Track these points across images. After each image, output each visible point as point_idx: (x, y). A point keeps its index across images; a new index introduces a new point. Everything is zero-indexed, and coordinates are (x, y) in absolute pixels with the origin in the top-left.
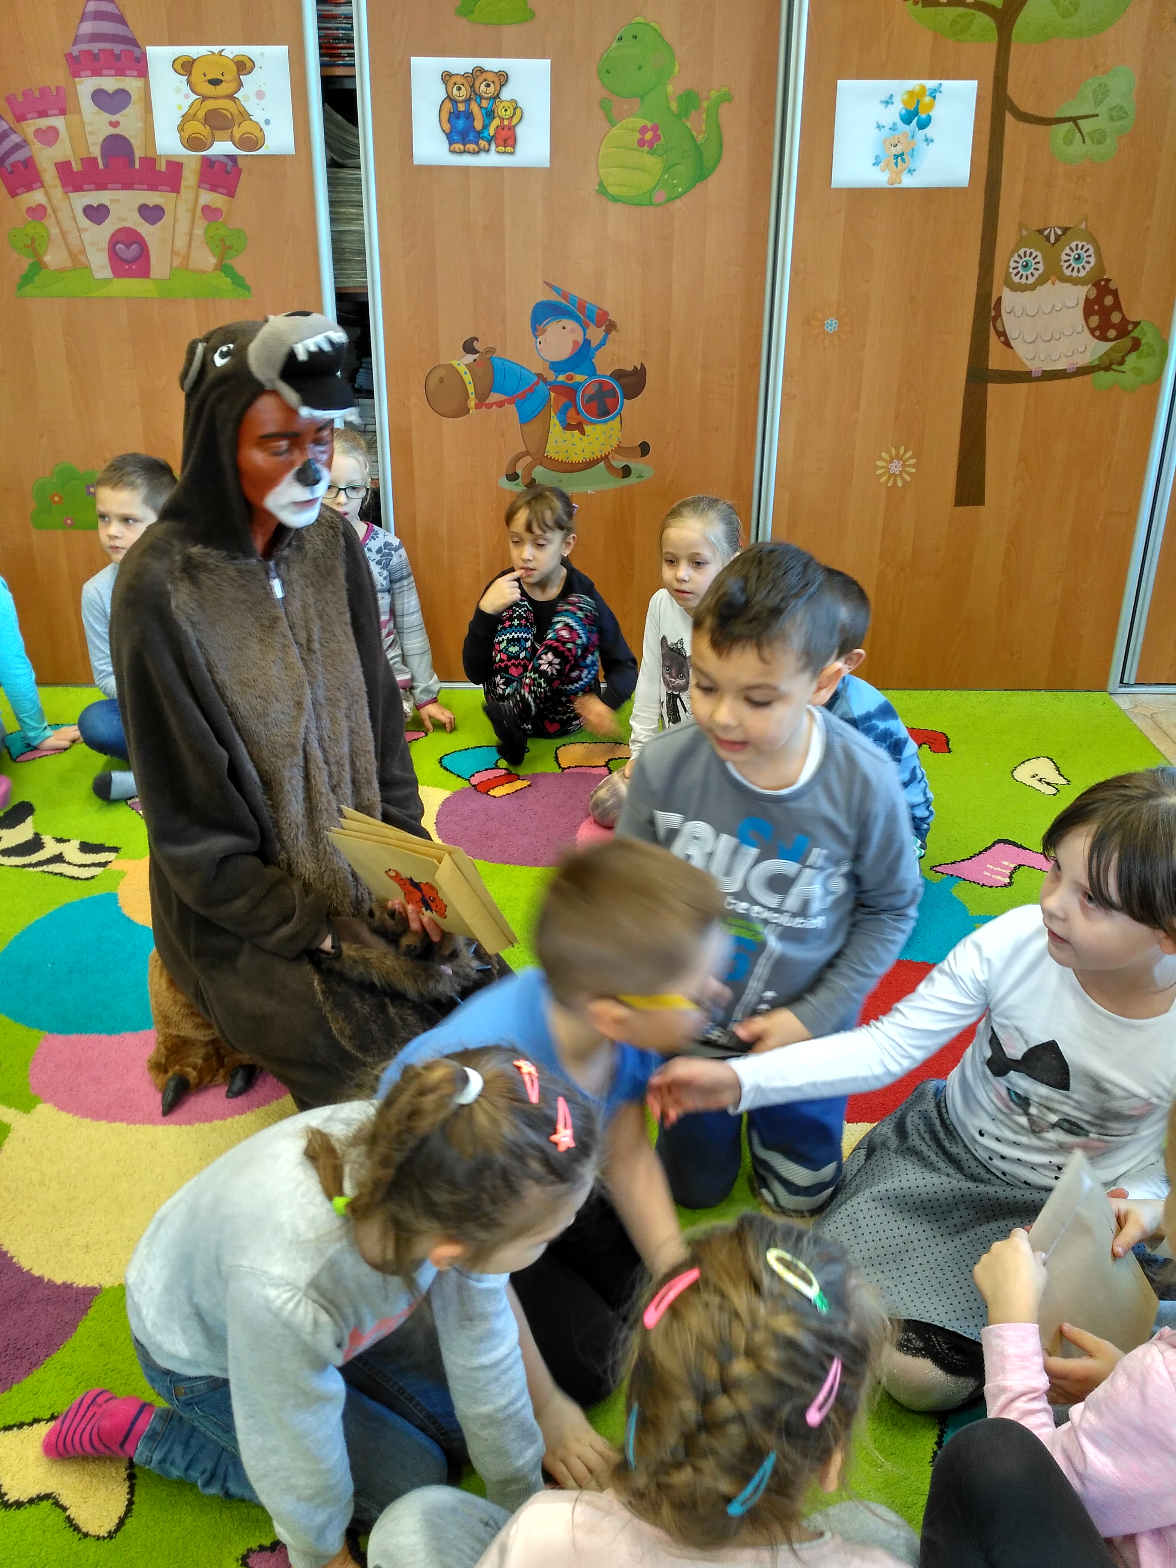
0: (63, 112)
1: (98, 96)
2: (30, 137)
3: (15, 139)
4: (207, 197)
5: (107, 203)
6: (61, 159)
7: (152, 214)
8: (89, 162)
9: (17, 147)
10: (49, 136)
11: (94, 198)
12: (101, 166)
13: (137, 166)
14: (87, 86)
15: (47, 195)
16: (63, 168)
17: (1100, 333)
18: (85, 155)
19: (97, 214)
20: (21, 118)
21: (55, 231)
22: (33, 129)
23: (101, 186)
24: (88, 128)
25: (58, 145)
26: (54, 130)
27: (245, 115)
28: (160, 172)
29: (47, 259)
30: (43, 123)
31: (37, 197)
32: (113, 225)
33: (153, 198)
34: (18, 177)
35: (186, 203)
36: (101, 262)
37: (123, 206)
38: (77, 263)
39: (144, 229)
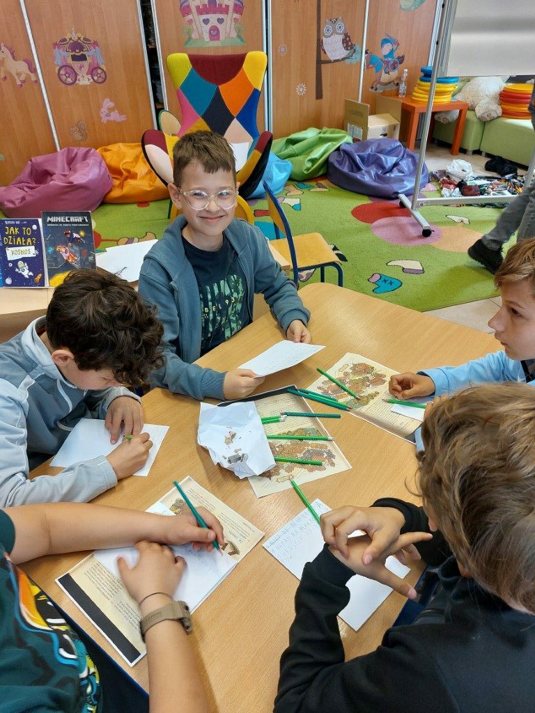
4: (236, 15)
5: (209, 18)
6: (197, 5)
7: (220, 21)
8: (205, 6)
9: (185, 1)
11: (205, 17)
12: (208, 7)
13: (217, 6)
15: (193, 16)
16: (198, 8)
18: (203, 3)
19: (206, 21)
21: (195, 27)
23: (207, 13)
25: (196, 1)
28: (223, 8)
29: (193, 36)
31: (190, 17)
32: (209, 26)
33: (221, 16)
34: (186, 10)
35: (230, 17)
36: (206, 37)
37: (213, 18)
38: (201, 37)
39: (219, 26)
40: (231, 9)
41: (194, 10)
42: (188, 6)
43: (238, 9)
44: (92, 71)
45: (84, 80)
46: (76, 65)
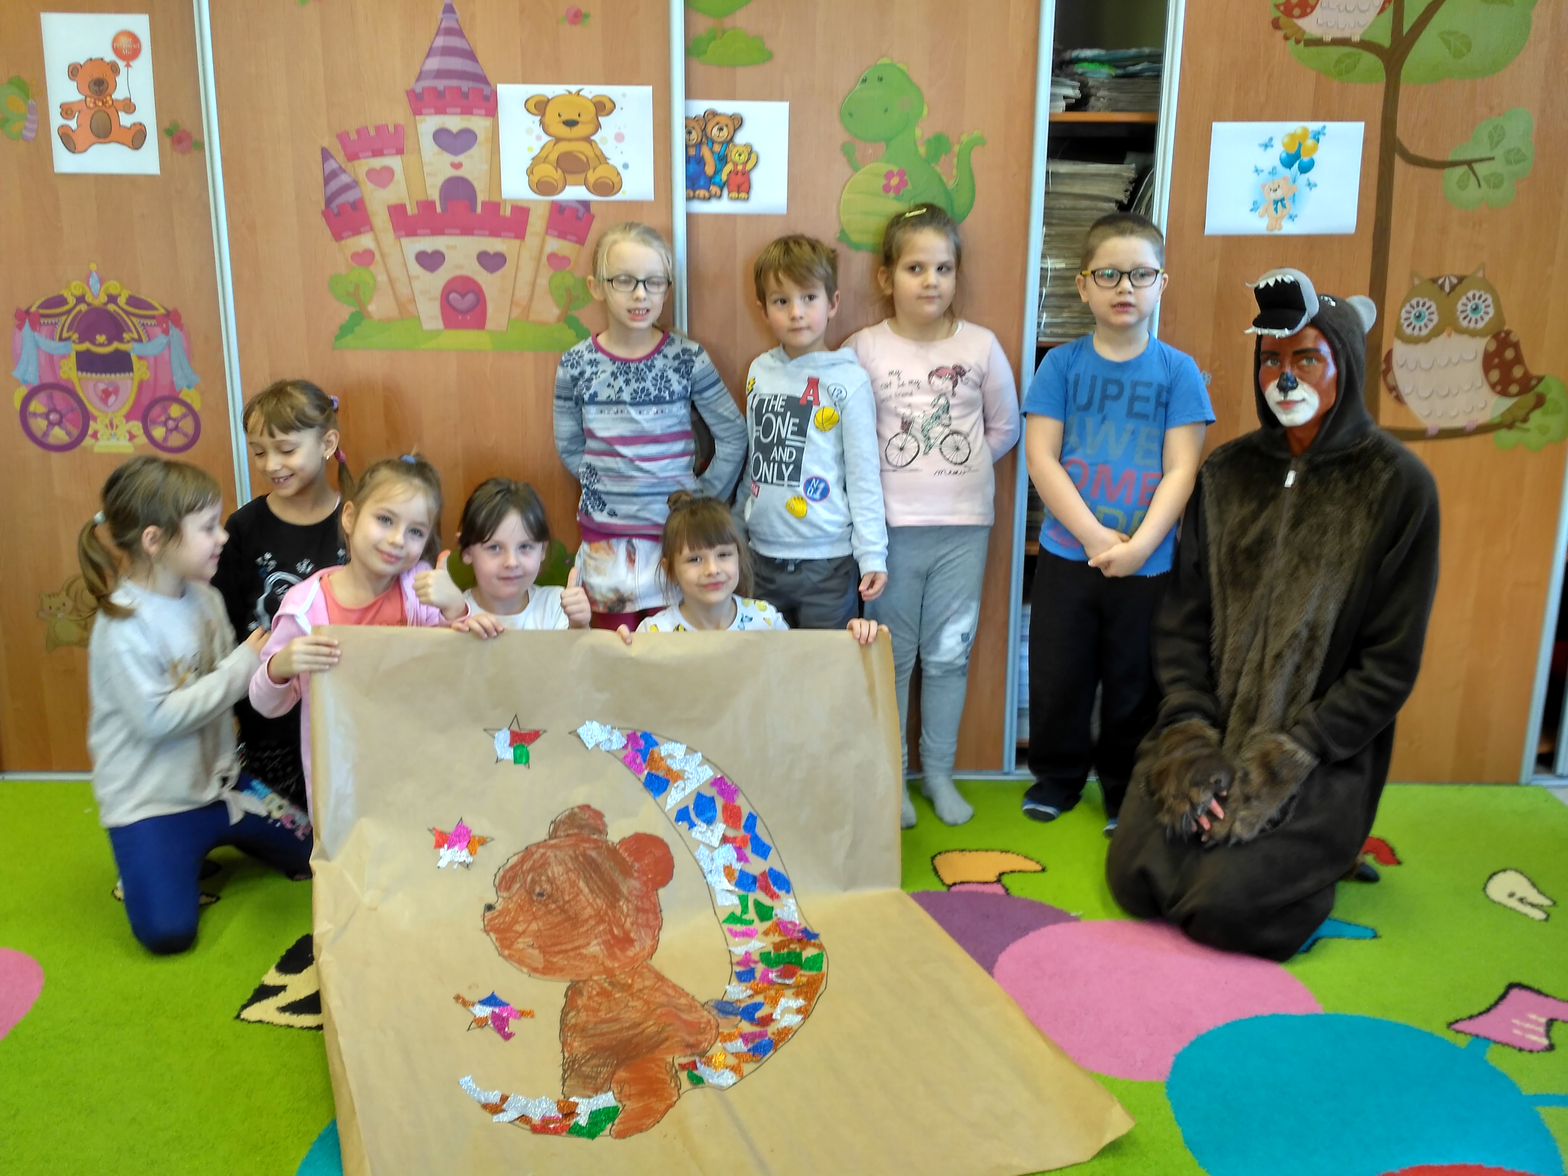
0: (400, 151)
1: (441, 136)
2: (362, 177)
3: (344, 179)
4: (555, 245)
5: (443, 249)
6: (393, 200)
7: (492, 261)
8: (427, 206)
9: (346, 188)
10: (383, 177)
11: (428, 243)
12: (439, 210)
13: (479, 210)
14: (429, 124)
15: (377, 240)
16: (397, 212)
17: (1501, 388)
18: (421, 197)
19: (431, 261)
20: (352, 157)
21: (380, 277)
22: (365, 169)
23: (437, 231)
24: (427, 169)
25: (392, 186)
26: (389, 172)
27: (602, 159)
28: (505, 218)
29: (371, 308)
30: (377, 163)
31: (365, 241)
32: (444, 273)
33: (494, 245)
34: (347, 218)
35: (531, 250)
36: (429, 313)
37: (461, 250)
38: (405, 313)
39: (482, 277)
40: (537, 224)
41: (381, 219)
42: (358, 206)
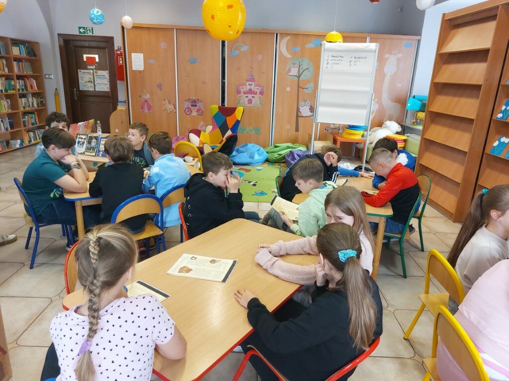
0: (245, 86)
1: (249, 84)
4: (260, 96)
7: (253, 97)
11: (247, 95)
12: (248, 92)
13: (252, 92)
14: (248, 83)
15: (242, 94)
16: (244, 92)
19: (247, 97)
20: (240, 86)
21: (242, 98)
24: (247, 88)
26: (243, 88)
29: (240, 102)
31: (240, 95)
32: (248, 98)
33: (253, 95)
34: (239, 92)
35: (257, 96)
36: (246, 102)
37: (250, 96)
38: (244, 102)
39: (252, 99)
40: (258, 93)
41: (242, 92)
42: (240, 91)
43: (262, 93)
44: (198, 111)
45: (194, 114)
46: (192, 108)
